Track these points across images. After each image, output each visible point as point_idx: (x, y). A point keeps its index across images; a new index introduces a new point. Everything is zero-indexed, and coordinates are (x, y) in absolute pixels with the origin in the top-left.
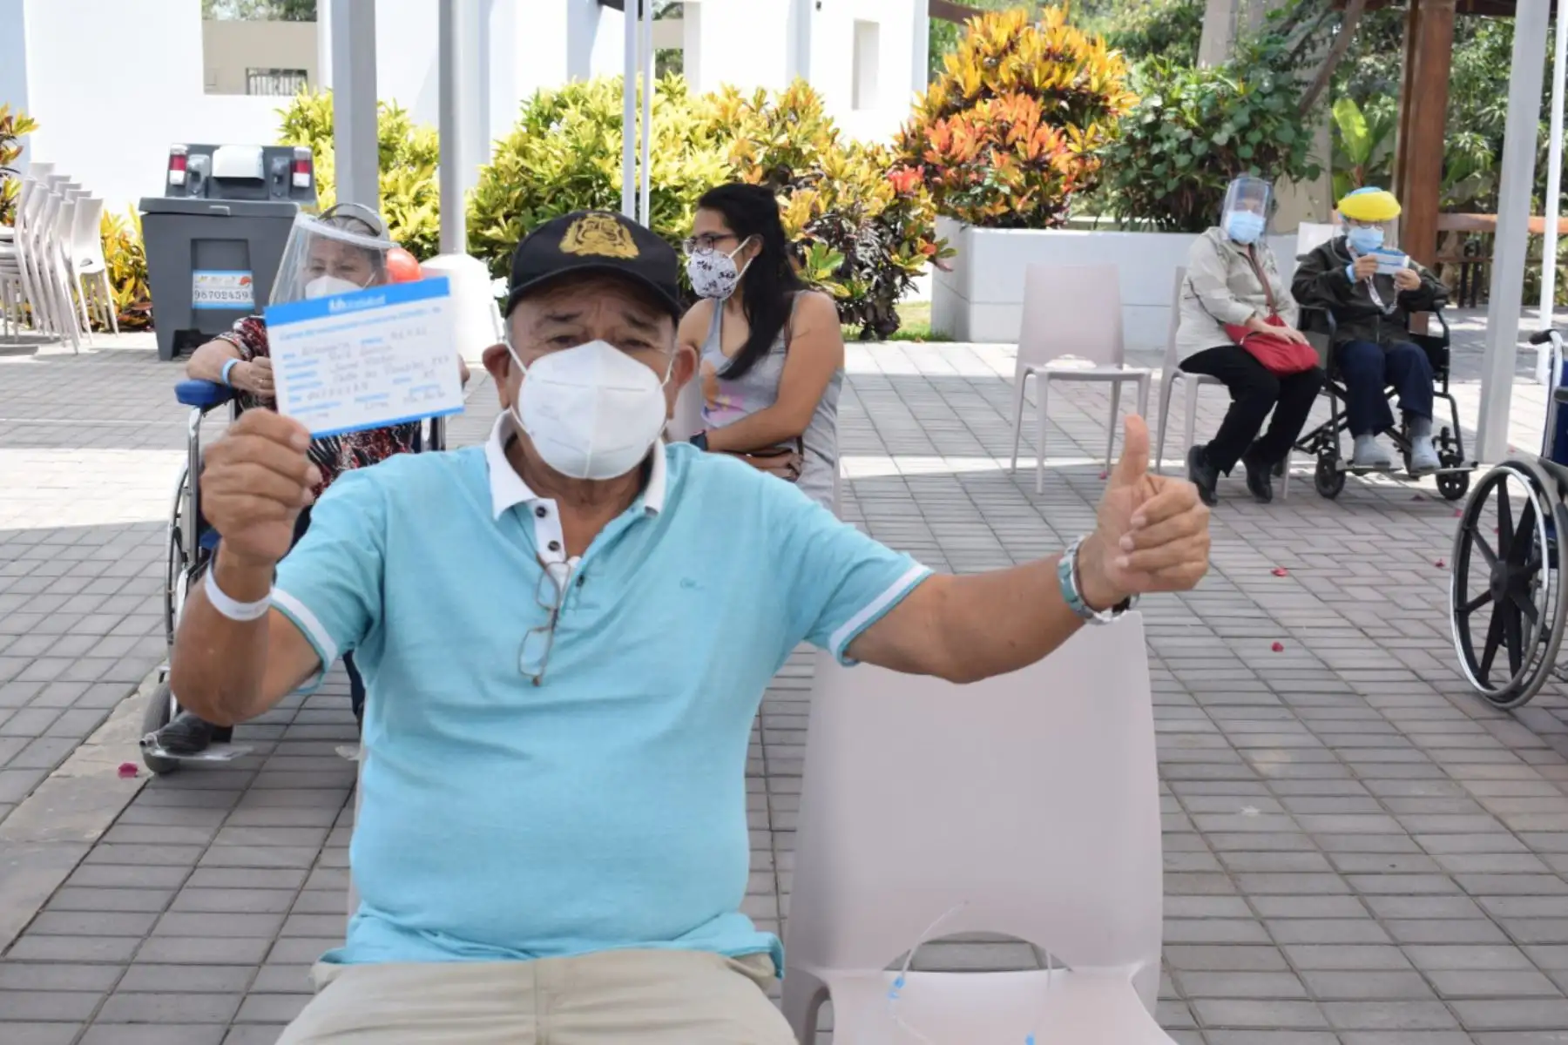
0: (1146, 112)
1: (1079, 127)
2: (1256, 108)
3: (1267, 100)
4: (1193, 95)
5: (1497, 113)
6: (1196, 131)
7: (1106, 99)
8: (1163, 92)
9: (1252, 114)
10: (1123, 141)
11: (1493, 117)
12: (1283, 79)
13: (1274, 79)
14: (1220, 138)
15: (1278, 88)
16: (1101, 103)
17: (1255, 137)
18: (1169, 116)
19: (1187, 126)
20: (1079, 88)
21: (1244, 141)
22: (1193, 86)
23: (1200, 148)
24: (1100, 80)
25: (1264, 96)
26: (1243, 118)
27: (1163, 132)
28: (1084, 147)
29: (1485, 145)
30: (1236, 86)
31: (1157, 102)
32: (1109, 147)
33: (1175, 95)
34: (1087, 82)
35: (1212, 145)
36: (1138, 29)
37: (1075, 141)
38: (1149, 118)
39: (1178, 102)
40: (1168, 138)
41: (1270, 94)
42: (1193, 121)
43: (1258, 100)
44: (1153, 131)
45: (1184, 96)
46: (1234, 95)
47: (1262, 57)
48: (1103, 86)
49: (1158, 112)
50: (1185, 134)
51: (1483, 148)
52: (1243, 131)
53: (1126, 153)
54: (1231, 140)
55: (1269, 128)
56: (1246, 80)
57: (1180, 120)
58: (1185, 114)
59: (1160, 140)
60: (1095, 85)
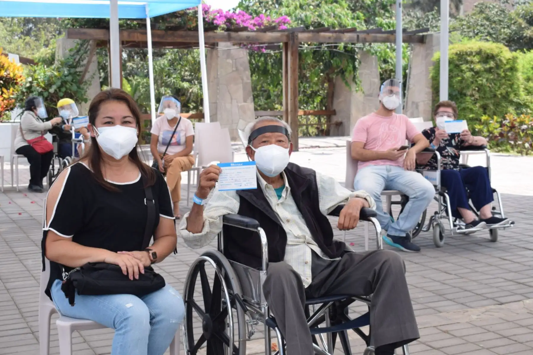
0: (26, 83)
1: (7, 89)
2: (63, 80)
3: (67, 78)
4: (42, 77)
5: (173, 81)
6: (43, 88)
7: (17, 80)
8: (32, 76)
9: (62, 83)
10: (20, 92)
11: (171, 82)
12: (73, 70)
13: (69, 70)
14: (52, 90)
15: (70, 74)
16: (15, 81)
17: (63, 89)
18: (35, 84)
19: (41, 87)
20: (7, 76)
21: (60, 91)
22: (42, 74)
23: (46, 94)
24: (13, 73)
25: (65, 76)
26: (59, 83)
27: (33, 89)
28: (9, 95)
29: (169, 92)
30: (56, 73)
31: (30, 79)
32: (15, 95)
33: (36, 77)
34: (9, 74)
35: (49, 93)
36: (48, 56)
37: (5, 94)
38: (28, 85)
39: (37, 79)
40: (35, 91)
41: (68, 76)
42: (42, 85)
43: (63, 77)
44: (30, 89)
45: (39, 77)
46: (56, 76)
47: (66, 64)
48: (14, 75)
49: (31, 83)
50: (40, 90)
51: (168, 93)
52: (59, 88)
53: (21, 97)
54: (55, 90)
55: (68, 86)
56: (59, 71)
57: (38, 85)
58: (40, 83)
59: (32, 92)
60: (12, 75)
